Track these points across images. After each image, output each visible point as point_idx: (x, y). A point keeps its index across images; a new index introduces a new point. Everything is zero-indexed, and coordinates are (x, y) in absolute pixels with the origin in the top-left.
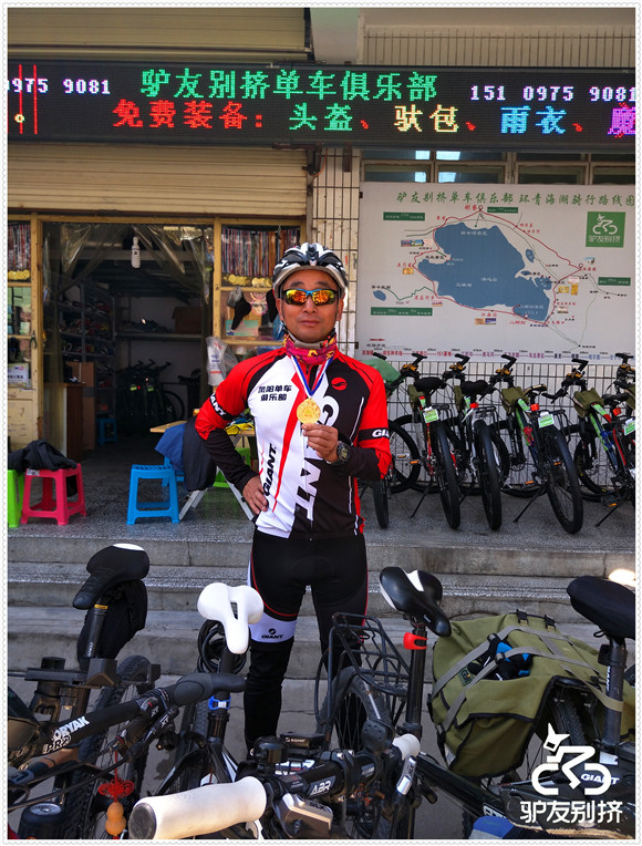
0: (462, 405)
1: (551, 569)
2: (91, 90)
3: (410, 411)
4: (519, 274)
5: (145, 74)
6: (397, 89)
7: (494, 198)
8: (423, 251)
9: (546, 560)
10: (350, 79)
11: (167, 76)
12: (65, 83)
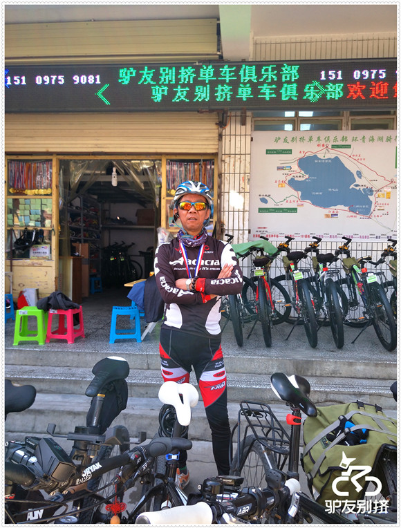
0: (317, 269)
1: (376, 374)
2: (89, 81)
3: (284, 272)
4: (352, 186)
5: (121, 71)
6: (274, 75)
7: (335, 139)
8: (291, 173)
9: (373, 368)
10: (245, 70)
11: (134, 72)
12: (74, 78)
